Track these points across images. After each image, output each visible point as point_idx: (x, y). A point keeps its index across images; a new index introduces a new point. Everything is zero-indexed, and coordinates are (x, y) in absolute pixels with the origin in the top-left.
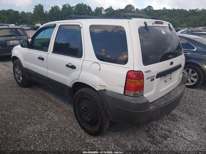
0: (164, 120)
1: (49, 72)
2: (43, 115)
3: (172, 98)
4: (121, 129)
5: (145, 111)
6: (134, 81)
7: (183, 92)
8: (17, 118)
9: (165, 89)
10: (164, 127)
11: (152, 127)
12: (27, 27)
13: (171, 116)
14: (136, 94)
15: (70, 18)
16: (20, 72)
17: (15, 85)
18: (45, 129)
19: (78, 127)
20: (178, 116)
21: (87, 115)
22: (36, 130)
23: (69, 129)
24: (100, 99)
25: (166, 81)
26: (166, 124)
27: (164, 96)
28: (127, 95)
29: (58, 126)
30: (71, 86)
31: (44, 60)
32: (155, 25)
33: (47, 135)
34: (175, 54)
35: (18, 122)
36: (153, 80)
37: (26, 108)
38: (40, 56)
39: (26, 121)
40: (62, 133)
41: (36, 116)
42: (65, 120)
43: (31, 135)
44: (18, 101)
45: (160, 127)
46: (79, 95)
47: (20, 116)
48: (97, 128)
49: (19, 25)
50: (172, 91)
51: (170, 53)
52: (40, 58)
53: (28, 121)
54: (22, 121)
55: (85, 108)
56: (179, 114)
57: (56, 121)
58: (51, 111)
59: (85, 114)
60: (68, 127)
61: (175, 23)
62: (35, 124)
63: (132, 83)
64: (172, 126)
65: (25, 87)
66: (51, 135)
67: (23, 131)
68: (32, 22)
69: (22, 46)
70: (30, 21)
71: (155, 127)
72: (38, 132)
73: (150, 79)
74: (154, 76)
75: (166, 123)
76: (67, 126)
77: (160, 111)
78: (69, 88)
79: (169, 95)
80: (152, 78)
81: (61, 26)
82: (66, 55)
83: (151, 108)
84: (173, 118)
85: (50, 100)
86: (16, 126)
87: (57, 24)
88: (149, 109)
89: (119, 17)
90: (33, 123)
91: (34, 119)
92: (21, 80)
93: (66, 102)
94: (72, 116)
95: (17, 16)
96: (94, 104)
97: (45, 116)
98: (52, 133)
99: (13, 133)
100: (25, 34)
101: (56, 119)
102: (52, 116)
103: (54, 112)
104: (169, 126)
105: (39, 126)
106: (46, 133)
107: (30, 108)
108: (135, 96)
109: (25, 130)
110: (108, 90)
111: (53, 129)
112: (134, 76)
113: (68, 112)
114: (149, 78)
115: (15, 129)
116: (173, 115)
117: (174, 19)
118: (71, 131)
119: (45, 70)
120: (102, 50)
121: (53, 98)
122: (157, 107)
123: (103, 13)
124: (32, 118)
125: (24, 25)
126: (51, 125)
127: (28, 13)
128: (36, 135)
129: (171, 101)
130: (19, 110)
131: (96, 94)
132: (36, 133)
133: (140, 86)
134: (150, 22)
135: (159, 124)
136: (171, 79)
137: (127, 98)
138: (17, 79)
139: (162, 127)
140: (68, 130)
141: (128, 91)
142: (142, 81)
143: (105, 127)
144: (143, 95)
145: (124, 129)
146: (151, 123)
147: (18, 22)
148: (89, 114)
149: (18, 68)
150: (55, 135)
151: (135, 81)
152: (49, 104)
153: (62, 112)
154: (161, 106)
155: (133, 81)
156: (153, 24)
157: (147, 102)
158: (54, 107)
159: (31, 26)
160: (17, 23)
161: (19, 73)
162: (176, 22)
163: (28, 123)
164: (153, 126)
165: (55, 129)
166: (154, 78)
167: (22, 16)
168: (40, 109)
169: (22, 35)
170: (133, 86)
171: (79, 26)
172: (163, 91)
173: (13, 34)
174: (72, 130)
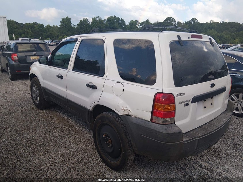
0: (205, 156)
1: (69, 93)
2: (59, 142)
3: (213, 129)
4: (150, 164)
5: (177, 143)
6: (163, 105)
7: (227, 121)
8: (29, 144)
9: (205, 117)
10: (204, 164)
11: (188, 163)
12: (52, 42)
13: (214, 151)
14: (166, 121)
15: (94, 32)
16: (38, 91)
17: (32, 106)
18: (60, 158)
19: (97, 158)
20: (223, 152)
21: (108, 144)
22: (50, 160)
23: (87, 160)
24: (123, 126)
25: (205, 107)
26: (207, 161)
27: (203, 125)
28: (155, 122)
29: (75, 156)
30: (91, 109)
31: (63, 78)
32: (191, 39)
33: (61, 166)
34: (218, 75)
35: (31, 149)
36: (187, 105)
37: (41, 132)
38: (59, 74)
39: (39, 148)
40: (79, 165)
41: (50, 143)
42: (84, 150)
43: (44, 165)
44: (33, 125)
45: (199, 165)
46: (100, 121)
47: (33, 143)
48: (119, 161)
49: (43, 39)
50: (214, 120)
51: (211, 73)
52: (59, 76)
53: (41, 149)
54: (34, 147)
55: (106, 136)
56: (224, 149)
57: (73, 150)
58: (69, 138)
59: (106, 143)
60: (87, 158)
61: (225, 38)
62: (48, 152)
63: (161, 108)
64: (214, 164)
65: (42, 109)
66: (66, 166)
67: (35, 160)
68: (58, 36)
69: (40, 63)
70: (56, 36)
71: (192, 164)
72: (51, 162)
73: (184, 104)
74: (189, 101)
75: (207, 159)
76: (85, 156)
77: (196, 144)
78: (89, 111)
79: (209, 125)
80: (186, 103)
81: (82, 40)
82: (86, 74)
83: (184, 140)
84: (217, 154)
85: (68, 125)
86: (28, 153)
87: (79, 38)
88: (182, 141)
89: (147, 30)
90: (46, 151)
91: (49, 147)
92: (38, 101)
93: (87, 128)
94: (92, 145)
95: (42, 30)
96: (116, 132)
97: (61, 144)
98: (67, 164)
99: (23, 161)
100: (47, 50)
101: (74, 147)
102: (69, 144)
103: (73, 139)
104: (211, 164)
105: (53, 155)
106: (61, 164)
107: (45, 134)
108: (165, 124)
109: (37, 159)
110: (132, 115)
111: (69, 159)
112: (164, 99)
113: (88, 140)
114: (182, 102)
115: (26, 157)
116: (217, 150)
117: (224, 34)
118: (89, 162)
119: (64, 90)
120: (134, 69)
121: (72, 123)
122: (193, 139)
123: (138, 27)
124: (47, 145)
125: (49, 40)
126: (67, 154)
127: (54, 27)
128: (49, 165)
129: (211, 132)
130: (33, 135)
131: (119, 119)
132: (49, 163)
133: (171, 111)
134: (185, 36)
135: (198, 160)
136: (212, 104)
137: (154, 126)
138: (34, 99)
139: (201, 164)
140: (86, 162)
141: (156, 117)
142: (173, 105)
143: (128, 160)
144: (174, 123)
145: (153, 165)
146: (188, 159)
147: (43, 37)
148: (111, 144)
149: (36, 87)
150: (71, 166)
151: (165, 106)
152: (67, 129)
153: (81, 140)
154: (198, 137)
155: (161, 105)
156: (189, 38)
157: (179, 131)
158: (72, 133)
159: (56, 41)
160: (41, 37)
161: (36, 93)
162: (227, 38)
163: (41, 151)
164: (190, 162)
165: (71, 160)
166: (189, 102)
167: (48, 30)
168: (57, 135)
169: (44, 51)
170: (162, 111)
171: (102, 40)
172: (201, 119)
173: (34, 49)
174: (91, 162)
